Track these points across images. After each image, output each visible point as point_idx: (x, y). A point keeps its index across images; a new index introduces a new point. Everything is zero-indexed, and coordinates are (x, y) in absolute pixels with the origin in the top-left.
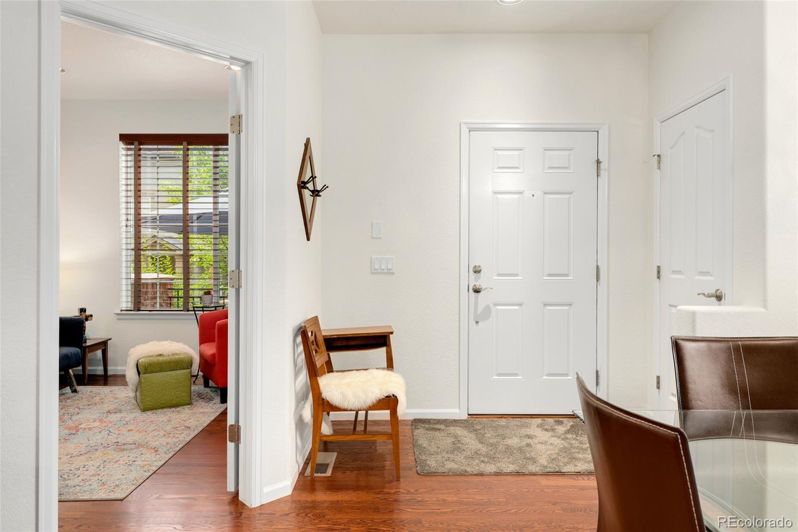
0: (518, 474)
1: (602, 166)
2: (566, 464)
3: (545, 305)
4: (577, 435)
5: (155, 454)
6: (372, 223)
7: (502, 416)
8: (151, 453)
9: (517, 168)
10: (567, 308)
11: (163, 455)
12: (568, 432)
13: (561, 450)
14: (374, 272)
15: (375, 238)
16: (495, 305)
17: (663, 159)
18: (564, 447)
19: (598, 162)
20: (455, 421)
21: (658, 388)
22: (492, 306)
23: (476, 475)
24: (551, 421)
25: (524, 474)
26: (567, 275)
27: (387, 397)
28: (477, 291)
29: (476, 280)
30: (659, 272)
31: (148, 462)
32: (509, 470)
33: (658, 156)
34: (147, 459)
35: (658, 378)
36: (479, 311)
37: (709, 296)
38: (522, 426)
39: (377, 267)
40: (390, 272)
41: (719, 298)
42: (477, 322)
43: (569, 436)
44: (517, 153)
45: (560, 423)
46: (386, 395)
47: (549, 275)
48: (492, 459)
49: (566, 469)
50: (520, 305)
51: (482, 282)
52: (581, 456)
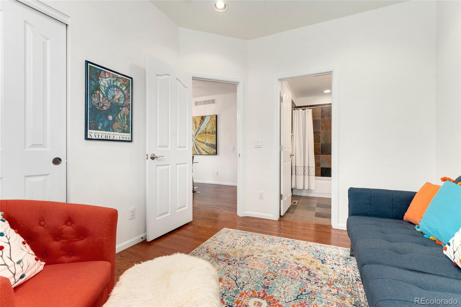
5: (209, 247)
8: (210, 249)
11: (205, 246)
31: (213, 242)
34: (213, 244)
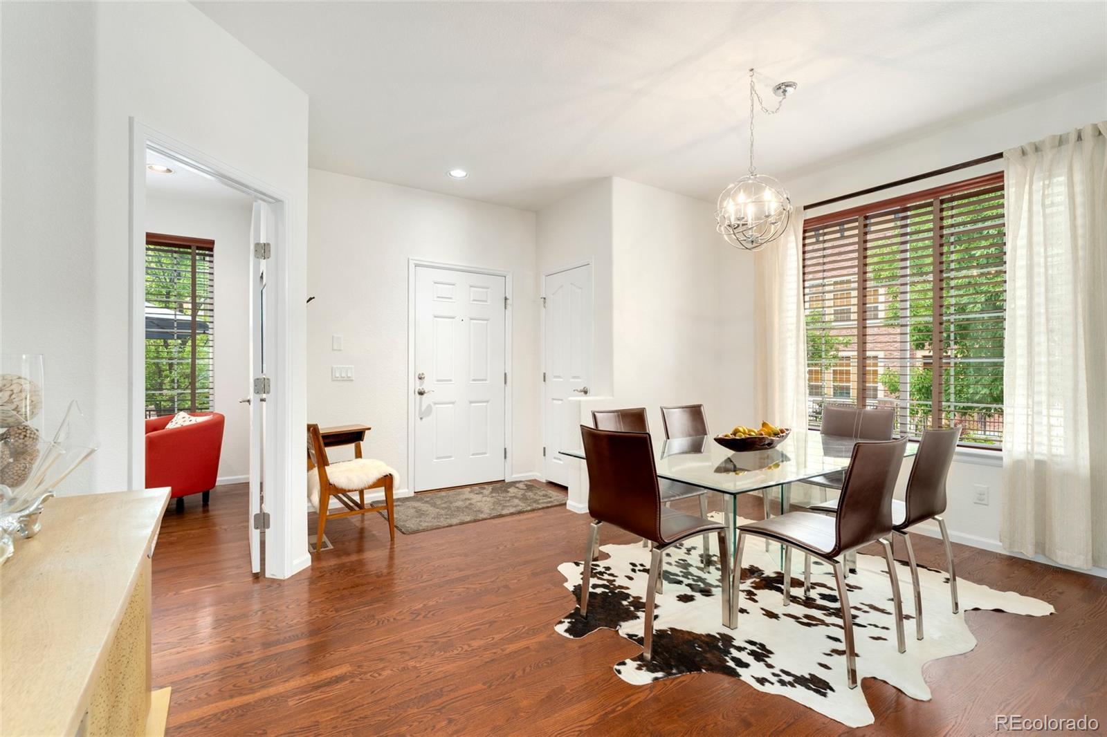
0: (475, 521)
1: (508, 302)
2: (502, 510)
3: (471, 402)
4: (498, 493)
6: (333, 337)
7: (440, 490)
9: (451, 298)
10: (485, 404)
12: (491, 493)
13: (494, 503)
14: (335, 379)
15: (336, 350)
16: (435, 404)
17: (547, 301)
18: (495, 502)
19: (506, 299)
20: (407, 498)
21: (544, 455)
22: (432, 405)
23: (447, 527)
24: (476, 488)
25: (479, 521)
26: (486, 380)
27: (385, 476)
28: (421, 393)
29: (420, 385)
30: (544, 377)
32: (468, 520)
33: (545, 298)
35: (544, 448)
36: (423, 408)
37: (581, 391)
38: (459, 494)
39: (338, 375)
40: (349, 380)
41: (586, 392)
42: (421, 418)
43: (494, 495)
44: (451, 286)
45: (484, 488)
46: (384, 474)
47: (474, 380)
48: (452, 516)
49: (504, 512)
50: (453, 403)
51: (425, 386)
52: (508, 504)
